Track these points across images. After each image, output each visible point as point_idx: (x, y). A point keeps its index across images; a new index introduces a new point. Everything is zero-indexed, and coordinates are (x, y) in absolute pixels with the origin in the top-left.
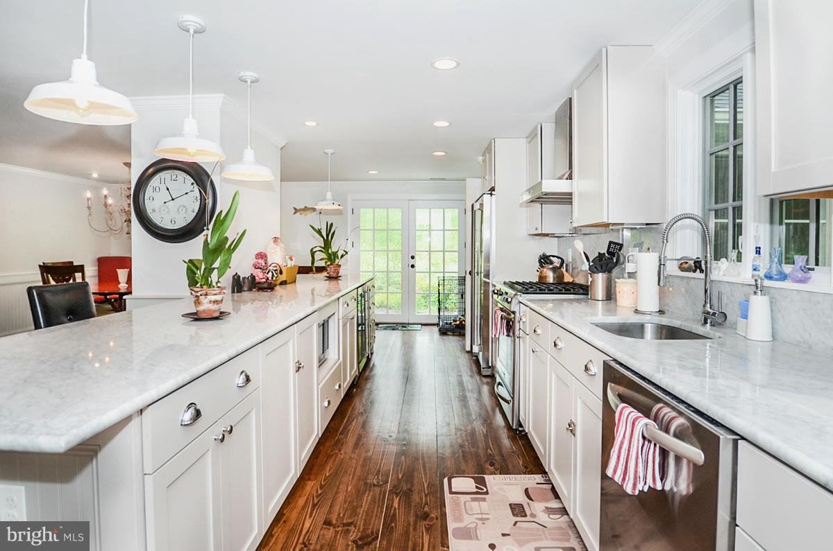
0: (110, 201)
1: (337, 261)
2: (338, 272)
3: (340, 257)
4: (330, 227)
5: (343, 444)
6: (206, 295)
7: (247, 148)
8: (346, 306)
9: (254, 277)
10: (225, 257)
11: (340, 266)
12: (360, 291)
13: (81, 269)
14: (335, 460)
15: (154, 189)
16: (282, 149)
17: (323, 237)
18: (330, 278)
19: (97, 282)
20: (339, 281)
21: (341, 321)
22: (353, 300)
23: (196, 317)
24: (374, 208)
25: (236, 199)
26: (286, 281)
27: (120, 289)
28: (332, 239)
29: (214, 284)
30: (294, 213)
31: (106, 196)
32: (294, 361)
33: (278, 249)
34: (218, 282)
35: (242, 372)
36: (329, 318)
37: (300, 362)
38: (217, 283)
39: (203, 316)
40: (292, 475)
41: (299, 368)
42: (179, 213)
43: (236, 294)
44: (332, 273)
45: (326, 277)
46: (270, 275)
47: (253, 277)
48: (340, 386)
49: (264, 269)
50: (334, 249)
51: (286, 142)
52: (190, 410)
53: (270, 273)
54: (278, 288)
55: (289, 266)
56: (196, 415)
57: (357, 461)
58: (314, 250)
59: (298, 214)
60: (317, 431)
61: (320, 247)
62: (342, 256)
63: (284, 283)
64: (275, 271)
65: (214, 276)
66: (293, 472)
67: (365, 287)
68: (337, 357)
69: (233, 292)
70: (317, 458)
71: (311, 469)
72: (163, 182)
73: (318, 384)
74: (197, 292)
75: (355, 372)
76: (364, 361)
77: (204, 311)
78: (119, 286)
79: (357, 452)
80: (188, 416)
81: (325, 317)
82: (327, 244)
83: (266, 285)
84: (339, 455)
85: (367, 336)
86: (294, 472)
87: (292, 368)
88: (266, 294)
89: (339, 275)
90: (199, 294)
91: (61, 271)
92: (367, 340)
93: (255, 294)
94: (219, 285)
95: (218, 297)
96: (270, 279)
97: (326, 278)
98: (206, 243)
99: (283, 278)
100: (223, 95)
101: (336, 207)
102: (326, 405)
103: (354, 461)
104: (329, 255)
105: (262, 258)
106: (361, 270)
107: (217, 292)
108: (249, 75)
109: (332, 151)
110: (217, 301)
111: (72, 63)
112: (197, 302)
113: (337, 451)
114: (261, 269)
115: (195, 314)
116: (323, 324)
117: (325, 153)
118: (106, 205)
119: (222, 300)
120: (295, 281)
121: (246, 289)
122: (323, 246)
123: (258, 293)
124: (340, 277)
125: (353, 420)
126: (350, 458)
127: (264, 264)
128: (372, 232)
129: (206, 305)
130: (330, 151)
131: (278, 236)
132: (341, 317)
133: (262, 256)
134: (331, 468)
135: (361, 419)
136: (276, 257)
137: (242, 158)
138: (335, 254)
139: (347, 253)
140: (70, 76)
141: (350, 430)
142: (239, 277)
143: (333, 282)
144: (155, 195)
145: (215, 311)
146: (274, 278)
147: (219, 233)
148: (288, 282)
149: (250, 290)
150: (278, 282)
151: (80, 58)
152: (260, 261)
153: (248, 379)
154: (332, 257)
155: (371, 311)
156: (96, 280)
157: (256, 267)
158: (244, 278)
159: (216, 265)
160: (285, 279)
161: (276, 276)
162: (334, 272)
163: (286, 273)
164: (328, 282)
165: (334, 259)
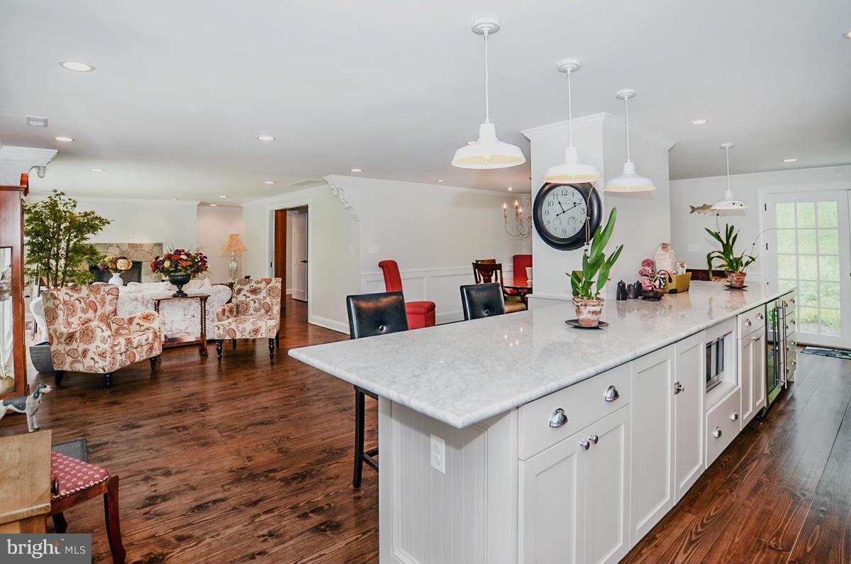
0: (520, 210)
1: (741, 269)
2: (743, 282)
3: (744, 263)
4: (730, 231)
5: (736, 484)
6: (586, 305)
7: (627, 161)
8: (747, 324)
9: (641, 284)
10: (604, 271)
11: (745, 274)
12: (771, 306)
13: (499, 267)
14: (723, 501)
15: (549, 204)
16: (669, 151)
17: (722, 241)
18: (731, 288)
19: (512, 277)
20: (744, 292)
21: (740, 342)
22: (759, 318)
23: (577, 325)
24: (796, 203)
25: (613, 215)
26: (676, 290)
27: (527, 284)
28: (733, 243)
29: (593, 295)
30: (692, 212)
31: (517, 207)
32: (672, 382)
33: (667, 255)
34: (598, 293)
35: (611, 387)
36: (725, 336)
37: (680, 384)
38: (596, 295)
39: (583, 324)
40: (666, 501)
41: (679, 390)
42: (569, 223)
43: (621, 301)
44: (733, 282)
45: (727, 286)
46: (657, 283)
47: (639, 285)
48: (736, 417)
49: (652, 276)
50: (736, 253)
51: (674, 143)
52: (558, 415)
53: (658, 281)
54: (667, 297)
55: (680, 273)
56: (563, 420)
57: (752, 511)
58: (712, 256)
59: (696, 213)
60: (704, 460)
61: (719, 252)
62: (747, 263)
63: (673, 292)
64: (663, 279)
65: (593, 289)
66: (668, 498)
67: (779, 303)
68: (734, 382)
69: (618, 299)
70: (702, 490)
71: (694, 500)
72: (555, 197)
73: (705, 411)
74: (578, 302)
75: (762, 402)
76: (777, 391)
77: (584, 320)
78: (528, 281)
79: (753, 499)
80: (556, 419)
81: (720, 336)
82: (728, 249)
83: (651, 294)
84: (729, 497)
85: (782, 361)
86: (669, 500)
87: (670, 389)
88: (652, 303)
89: (744, 284)
90: (579, 304)
91: (486, 268)
92: (782, 366)
93: (640, 301)
94: (598, 296)
95: (597, 309)
96: (657, 287)
97: (727, 288)
98: (586, 258)
99: (672, 286)
100: (604, 113)
101: (737, 207)
102: (716, 436)
103: (749, 510)
104: (730, 263)
105: (649, 266)
106: (779, 277)
107: (596, 304)
108: (626, 92)
109: (730, 144)
110: (595, 312)
111: (479, 128)
112: (578, 311)
113: (728, 491)
114: (648, 276)
115: (577, 321)
116: (717, 342)
117: (722, 147)
118: (517, 214)
119: (600, 311)
120: (688, 290)
121: (631, 296)
122: (722, 251)
123: (644, 302)
124: (745, 287)
125: (755, 460)
126: (744, 505)
127: (650, 272)
128: (794, 231)
129: (585, 315)
130: (727, 145)
131: (667, 241)
132: (739, 337)
133: (649, 263)
134: (717, 509)
135: (765, 463)
136: (665, 264)
137: (622, 171)
138: (738, 261)
139: (753, 260)
140: (478, 137)
141: (747, 471)
142: (624, 285)
143: (737, 293)
144: (550, 209)
145: (593, 321)
146: (662, 287)
147: (597, 249)
148: (679, 291)
149: (636, 297)
150: (668, 290)
151: (484, 122)
152: (647, 268)
153: (616, 395)
154: (735, 264)
155: (788, 331)
156: (511, 275)
157: (642, 274)
158: (629, 286)
159: (595, 278)
160: (674, 288)
161: (663, 284)
162: (736, 281)
163: (677, 281)
164: (729, 292)
165: (737, 267)
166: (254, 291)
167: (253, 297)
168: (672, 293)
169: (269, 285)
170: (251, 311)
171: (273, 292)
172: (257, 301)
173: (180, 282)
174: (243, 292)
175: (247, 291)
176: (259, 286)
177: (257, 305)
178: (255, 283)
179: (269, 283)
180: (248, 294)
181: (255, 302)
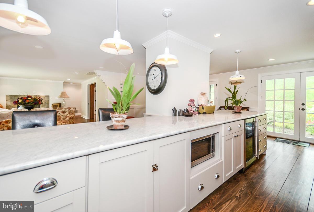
3: (241, 102)
9: (187, 110)
11: (241, 107)
15: (151, 75)
16: (210, 54)
17: (231, 92)
20: (241, 115)
21: (223, 138)
33: (204, 98)
41: (155, 169)
42: (156, 83)
43: (174, 117)
45: (234, 112)
50: (238, 98)
53: (194, 109)
61: (231, 97)
68: (220, 157)
72: (152, 72)
73: (189, 177)
76: (252, 160)
82: (234, 96)
88: (189, 118)
92: (257, 148)
93: (184, 117)
104: (235, 102)
106: (266, 110)
109: (240, 51)
114: (191, 106)
120: (213, 113)
124: (241, 112)
130: (238, 51)
133: (192, 101)
136: (202, 101)
138: (238, 101)
139: (245, 100)
144: (151, 77)
149: (182, 115)
152: (191, 103)
157: (189, 105)
160: (204, 112)
161: (197, 110)
162: (237, 110)
163: (206, 109)
164: (234, 114)
165: (238, 103)
166: (63, 112)
167: (62, 114)
168: (204, 114)
169: (70, 110)
170: (62, 119)
171: (71, 112)
172: (64, 116)
173: (30, 108)
174: (59, 112)
175: (61, 112)
176: (66, 110)
177: (64, 117)
178: (65, 109)
179: (70, 109)
180: (61, 113)
181: (63, 116)
